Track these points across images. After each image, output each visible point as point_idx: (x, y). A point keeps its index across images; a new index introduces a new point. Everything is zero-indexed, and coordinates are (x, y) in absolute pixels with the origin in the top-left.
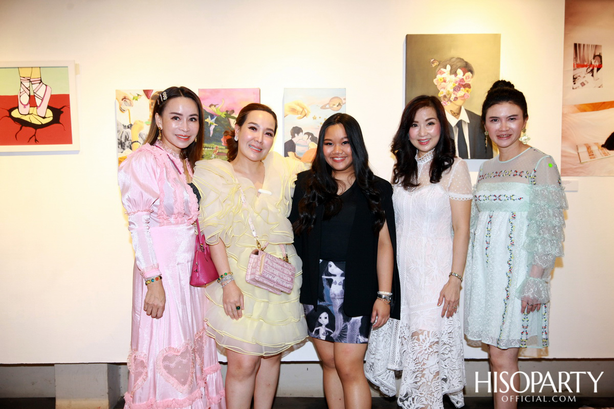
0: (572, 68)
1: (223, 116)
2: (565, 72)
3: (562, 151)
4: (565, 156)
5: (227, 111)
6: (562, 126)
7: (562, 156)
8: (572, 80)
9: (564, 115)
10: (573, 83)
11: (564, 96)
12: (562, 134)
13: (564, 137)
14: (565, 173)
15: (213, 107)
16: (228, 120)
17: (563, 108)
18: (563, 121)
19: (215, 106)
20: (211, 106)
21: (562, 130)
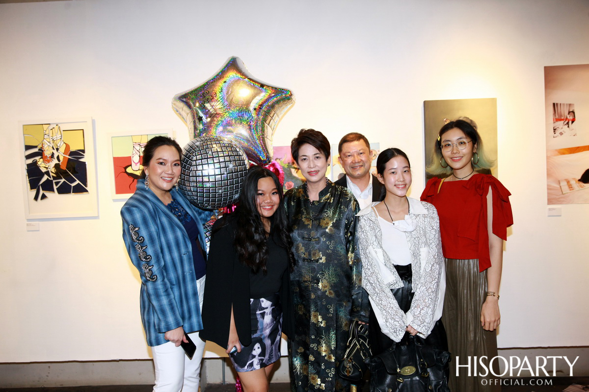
0: (552, 122)
1: (286, 167)
2: (547, 125)
3: (548, 185)
4: (550, 189)
5: (289, 163)
6: (547, 166)
7: (548, 189)
8: (553, 131)
9: (548, 158)
10: (553, 133)
11: (547, 143)
12: (547, 172)
13: (549, 175)
14: (551, 202)
15: (278, 160)
16: (290, 170)
17: (547, 152)
18: (548, 162)
19: (279, 159)
20: (276, 160)
21: (547, 169)
